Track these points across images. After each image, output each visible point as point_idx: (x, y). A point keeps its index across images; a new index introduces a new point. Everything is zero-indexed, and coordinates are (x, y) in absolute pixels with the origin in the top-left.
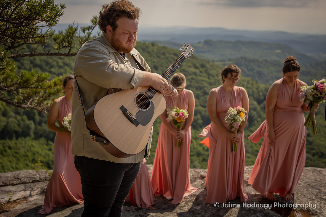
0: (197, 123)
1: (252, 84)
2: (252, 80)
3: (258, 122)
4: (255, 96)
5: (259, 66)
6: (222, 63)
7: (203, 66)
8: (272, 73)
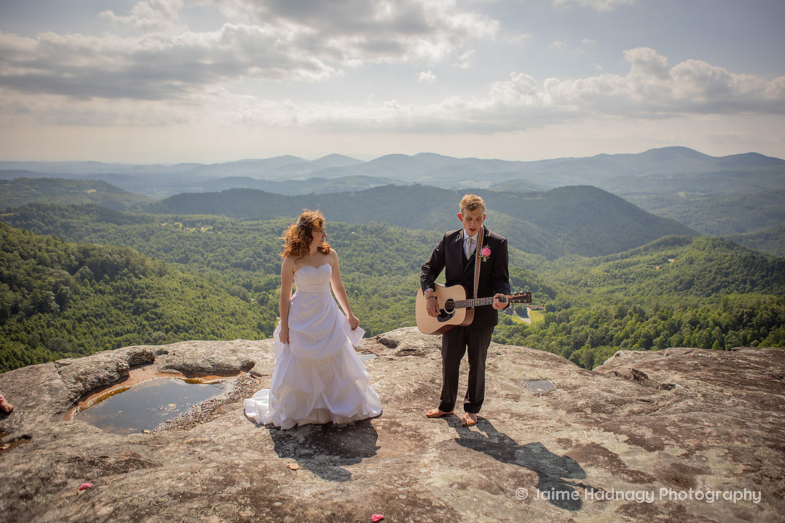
1: (56, 245)
2: (54, 238)
3: (74, 301)
4: (63, 263)
5: (63, 216)
8: (86, 224)
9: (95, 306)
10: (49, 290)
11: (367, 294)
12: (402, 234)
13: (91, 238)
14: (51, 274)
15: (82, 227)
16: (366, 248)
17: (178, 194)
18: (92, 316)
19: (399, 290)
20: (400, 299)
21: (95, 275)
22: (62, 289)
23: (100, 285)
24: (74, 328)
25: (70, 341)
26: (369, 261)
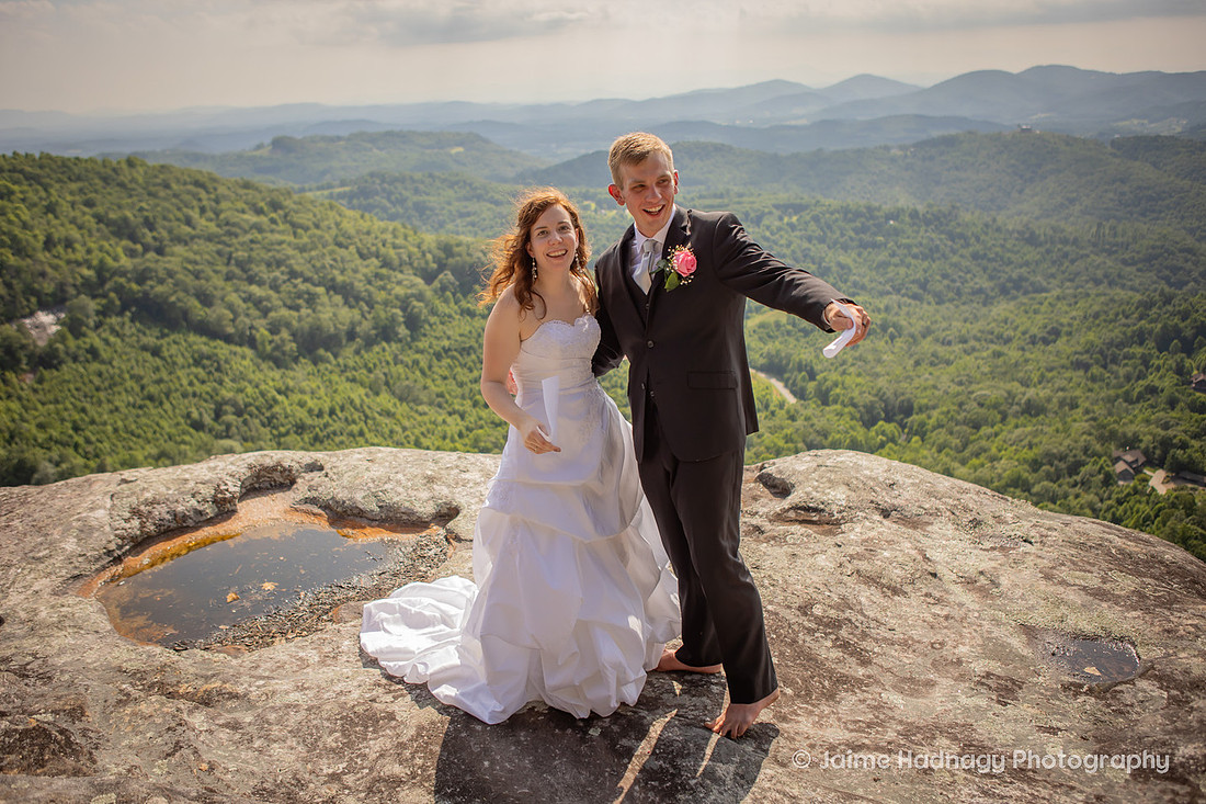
0: (284, 353)
1: (406, 237)
2: (404, 227)
3: (431, 325)
4: (415, 264)
5: (417, 191)
6: (326, 192)
7: (275, 206)
8: (449, 203)
9: (461, 335)
10: (396, 307)
11: (912, 336)
12: (987, 225)
13: (457, 226)
14: (399, 283)
15: (443, 209)
16: (915, 250)
17: (591, 152)
18: (456, 350)
19: (974, 332)
20: (974, 349)
21: (461, 285)
22: (414, 307)
23: (468, 302)
24: (430, 367)
25: (425, 388)
26: (918, 276)
